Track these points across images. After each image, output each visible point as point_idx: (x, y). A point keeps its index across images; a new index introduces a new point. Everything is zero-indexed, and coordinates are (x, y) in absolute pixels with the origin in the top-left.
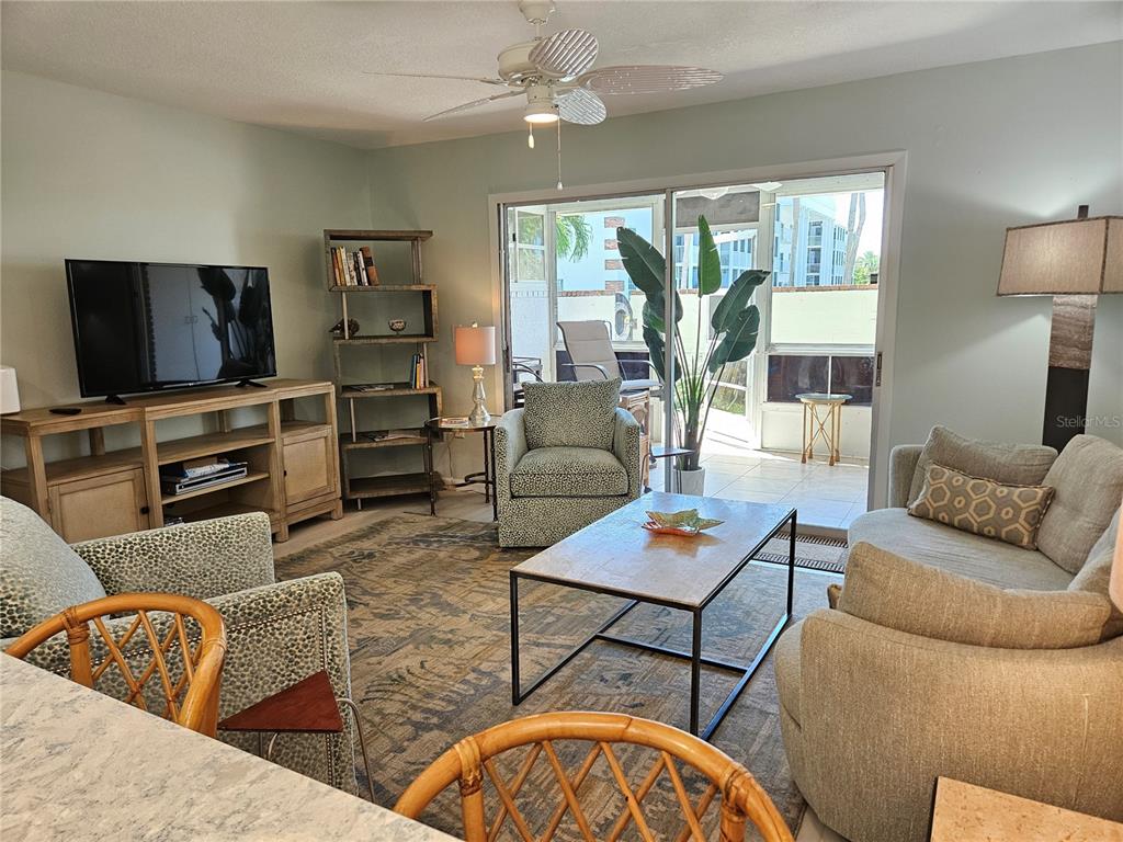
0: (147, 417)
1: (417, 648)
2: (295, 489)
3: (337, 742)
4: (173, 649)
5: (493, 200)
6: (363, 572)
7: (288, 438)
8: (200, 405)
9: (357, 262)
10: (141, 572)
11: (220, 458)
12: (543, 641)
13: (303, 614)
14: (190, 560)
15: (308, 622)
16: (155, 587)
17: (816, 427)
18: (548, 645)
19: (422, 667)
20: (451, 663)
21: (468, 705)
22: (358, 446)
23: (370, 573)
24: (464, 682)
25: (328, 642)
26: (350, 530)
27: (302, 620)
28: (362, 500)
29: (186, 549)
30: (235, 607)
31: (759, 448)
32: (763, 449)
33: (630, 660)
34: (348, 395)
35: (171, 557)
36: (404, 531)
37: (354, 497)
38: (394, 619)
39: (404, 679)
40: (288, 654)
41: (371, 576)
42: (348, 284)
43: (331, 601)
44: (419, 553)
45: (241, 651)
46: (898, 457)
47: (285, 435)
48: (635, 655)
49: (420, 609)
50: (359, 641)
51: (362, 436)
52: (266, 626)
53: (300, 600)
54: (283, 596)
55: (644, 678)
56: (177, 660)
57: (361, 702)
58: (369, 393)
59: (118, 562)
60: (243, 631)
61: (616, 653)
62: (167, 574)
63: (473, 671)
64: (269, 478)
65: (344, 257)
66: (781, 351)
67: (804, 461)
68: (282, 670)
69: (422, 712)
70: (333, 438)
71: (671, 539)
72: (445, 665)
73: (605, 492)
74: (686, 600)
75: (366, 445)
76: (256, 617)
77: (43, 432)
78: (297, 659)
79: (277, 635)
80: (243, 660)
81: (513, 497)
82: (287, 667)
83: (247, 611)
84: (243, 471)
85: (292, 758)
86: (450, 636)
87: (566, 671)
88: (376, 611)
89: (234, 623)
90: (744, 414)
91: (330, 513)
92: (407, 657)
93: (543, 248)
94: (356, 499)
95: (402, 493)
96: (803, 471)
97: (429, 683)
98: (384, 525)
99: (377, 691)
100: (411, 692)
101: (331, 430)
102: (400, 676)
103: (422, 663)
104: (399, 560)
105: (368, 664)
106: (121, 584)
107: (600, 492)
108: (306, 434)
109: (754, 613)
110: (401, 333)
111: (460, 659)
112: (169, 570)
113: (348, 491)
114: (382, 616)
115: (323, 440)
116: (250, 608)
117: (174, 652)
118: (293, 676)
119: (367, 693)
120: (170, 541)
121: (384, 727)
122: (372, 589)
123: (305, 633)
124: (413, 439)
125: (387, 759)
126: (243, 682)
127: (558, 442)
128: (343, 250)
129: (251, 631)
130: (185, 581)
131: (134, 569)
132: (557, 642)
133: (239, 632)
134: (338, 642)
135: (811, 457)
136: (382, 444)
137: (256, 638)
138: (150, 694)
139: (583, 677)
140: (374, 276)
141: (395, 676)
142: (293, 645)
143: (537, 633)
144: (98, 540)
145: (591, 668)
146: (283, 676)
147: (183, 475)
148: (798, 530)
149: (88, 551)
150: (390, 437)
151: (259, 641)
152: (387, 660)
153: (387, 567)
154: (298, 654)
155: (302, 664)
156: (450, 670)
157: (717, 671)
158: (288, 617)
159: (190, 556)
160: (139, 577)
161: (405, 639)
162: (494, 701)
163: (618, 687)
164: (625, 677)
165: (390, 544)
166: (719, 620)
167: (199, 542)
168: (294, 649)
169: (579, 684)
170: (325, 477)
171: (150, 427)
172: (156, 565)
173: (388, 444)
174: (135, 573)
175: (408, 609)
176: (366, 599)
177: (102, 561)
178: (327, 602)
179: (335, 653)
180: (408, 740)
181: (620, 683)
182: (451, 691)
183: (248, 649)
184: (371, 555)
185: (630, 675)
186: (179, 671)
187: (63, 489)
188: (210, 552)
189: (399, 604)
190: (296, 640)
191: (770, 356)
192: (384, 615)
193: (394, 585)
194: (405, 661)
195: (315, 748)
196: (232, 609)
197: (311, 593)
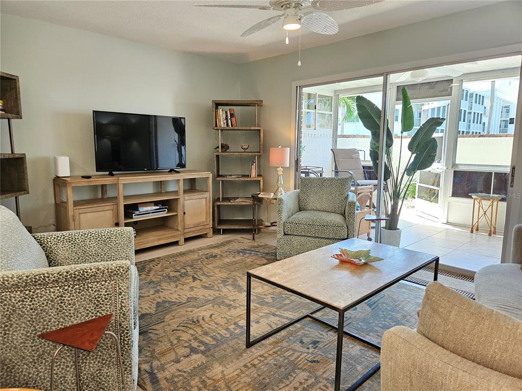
0: (120, 182)
1: (213, 306)
2: (190, 221)
3: (123, 353)
4: (32, 291)
5: (294, 84)
6: (208, 264)
7: (187, 196)
8: (145, 178)
9: (227, 116)
10: (67, 250)
11: (156, 203)
12: (278, 313)
13: (106, 282)
14: (91, 247)
15: (108, 286)
16: (73, 258)
17: (482, 212)
18: (280, 316)
19: (211, 317)
20: (225, 318)
21: (223, 343)
22: (222, 203)
23: (210, 265)
24: (227, 329)
25: (119, 298)
26: (212, 243)
27: (105, 284)
28: (223, 229)
29: (90, 242)
30: (67, 273)
31: (446, 222)
32: (448, 223)
33: (322, 333)
34: (219, 179)
35: (82, 245)
36: (236, 246)
37: (219, 228)
38: (210, 289)
39: (198, 322)
40: (96, 302)
41: (210, 266)
42: (222, 126)
43: (121, 276)
44: (238, 258)
45: (69, 297)
46: (518, 232)
47: (185, 195)
48: (326, 330)
49: (224, 286)
50: (189, 298)
51: (225, 199)
52: (84, 285)
53: (103, 273)
54: (94, 270)
55: (325, 345)
56: (35, 297)
57: (173, 331)
58: (229, 178)
59: (57, 244)
60: (71, 286)
61: (315, 328)
62: (80, 253)
63: (234, 324)
64: (177, 215)
65: (221, 113)
66: (461, 168)
67: (472, 232)
68: (92, 310)
69: (199, 342)
70: (209, 199)
71: (348, 265)
72: (222, 318)
73: (334, 236)
74: (335, 304)
75: (226, 203)
76: (79, 280)
77: (73, 185)
78: (101, 305)
79: (90, 291)
80: (70, 302)
81: (285, 234)
82: (95, 308)
83: (73, 276)
84: (165, 211)
85: (96, 358)
86: (232, 303)
87: (283, 333)
88: (203, 284)
89: (66, 281)
90: (437, 202)
91: (206, 234)
92: (206, 310)
93: (331, 113)
94: (220, 229)
95: (241, 228)
96: (471, 237)
97: (210, 326)
98: (228, 242)
99: (183, 326)
100: (199, 330)
101: (209, 195)
102: (197, 320)
103: (211, 315)
104: (227, 260)
105: (186, 311)
106: (57, 255)
107: (331, 236)
108: (196, 196)
109: (409, 317)
110: (246, 150)
111: (231, 316)
112: (81, 251)
113: (216, 225)
114: (205, 287)
115: (205, 199)
116: (75, 274)
117: (33, 292)
118: (98, 314)
119: (178, 326)
120: (83, 237)
121: (176, 347)
122: (208, 273)
123: (106, 292)
124: (249, 202)
125: (169, 365)
126: (70, 314)
127: (315, 208)
128: (221, 110)
129: (76, 287)
130: (88, 257)
131: (64, 248)
132: (285, 315)
133: (69, 287)
134: (125, 299)
135: (477, 230)
136: (233, 204)
137: (78, 291)
138: (20, 312)
139: (291, 338)
140: (234, 123)
141: (195, 320)
142: (99, 297)
143: (276, 308)
144: (50, 233)
145: (298, 334)
146: (92, 313)
147: (137, 210)
148: (440, 267)
149: (44, 238)
150: (237, 200)
151: (79, 293)
152: (196, 310)
153: (219, 263)
154: (102, 303)
155: (104, 308)
156: (222, 322)
157: (372, 349)
158: (97, 282)
159: (91, 245)
160: (66, 252)
161: (210, 300)
162: (237, 343)
163: (308, 348)
164: (315, 343)
165: (226, 252)
166: (385, 317)
167: (96, 239)
168: (99, 299)
169: (287, 342)
170: (205, 217)
171: (121, 187)
172: (74, 248)
173: (236, 203)
174: (64, 250)
175: (219, 285)
176: (202, 277)
177: (50, 243)
178: (119, 276)
179: (123, 305)
180: (184, 357)
181: (310, 346)
182: (218, 333)
183: (73, 296)
184: (215, 256)
185: (319, 342)
186: (35, 303)
187: (81, 211)
188: (101, 244)
189: (216, 282)
190: (101, 295)
191: (454, 171)
192: (207, 287)
193: (219, 272)
194: (203, 313)
195: (109, 355)
196: (65, 274)
197: (110, 270)
